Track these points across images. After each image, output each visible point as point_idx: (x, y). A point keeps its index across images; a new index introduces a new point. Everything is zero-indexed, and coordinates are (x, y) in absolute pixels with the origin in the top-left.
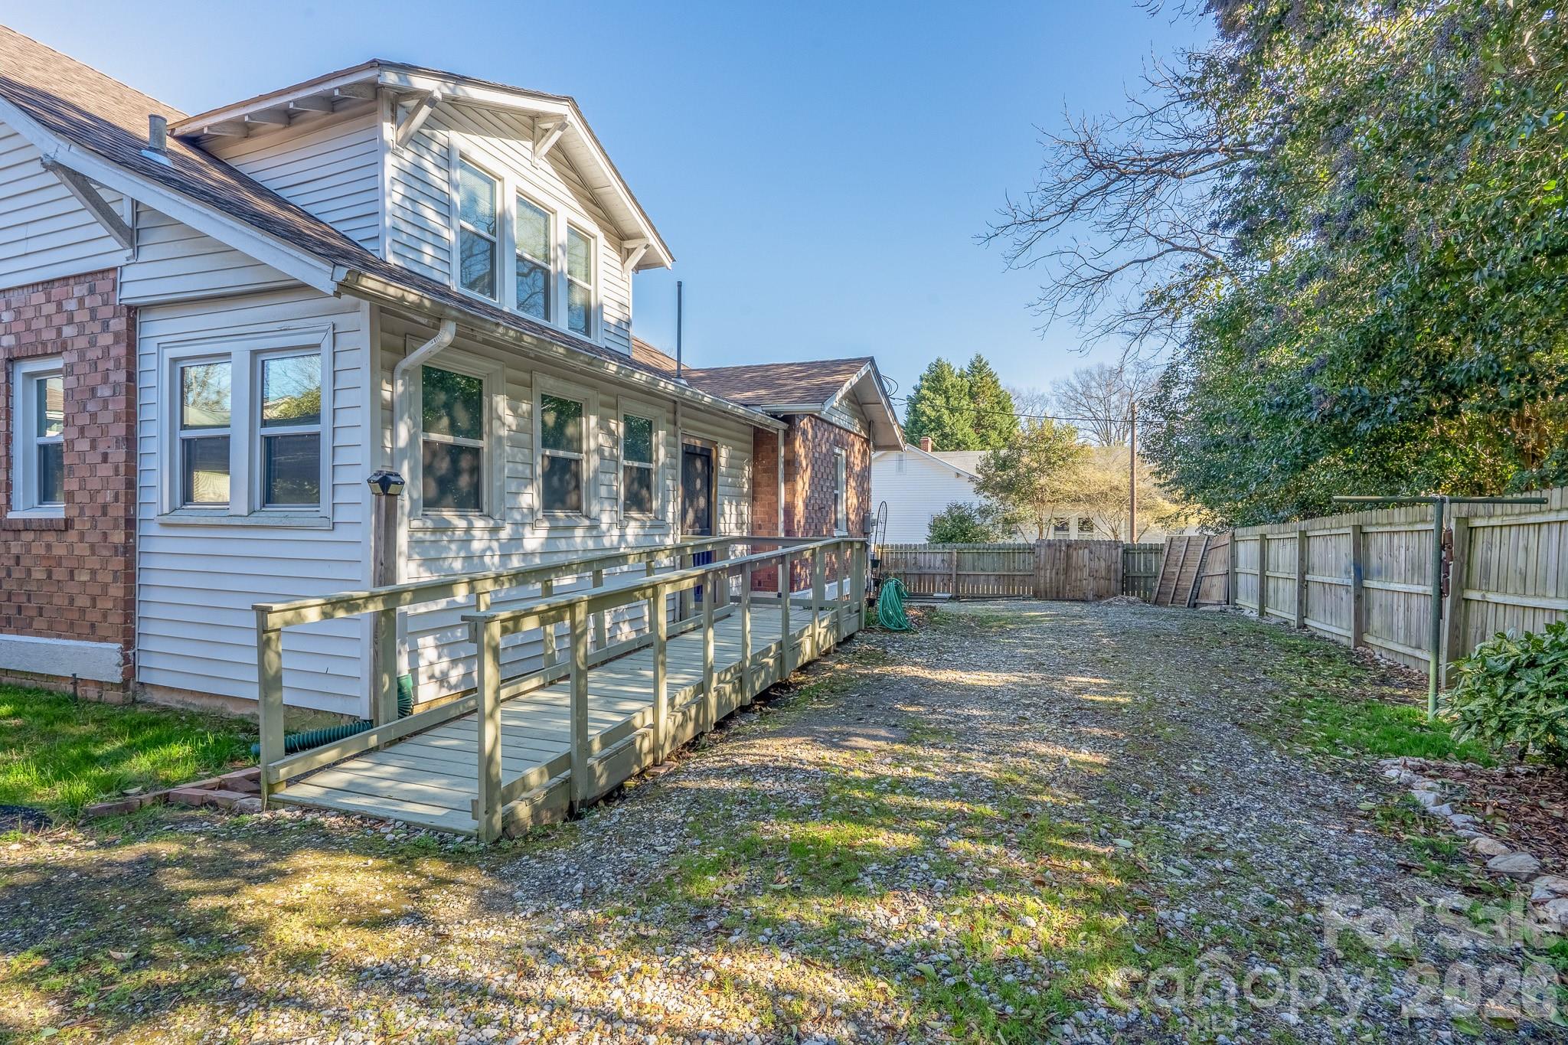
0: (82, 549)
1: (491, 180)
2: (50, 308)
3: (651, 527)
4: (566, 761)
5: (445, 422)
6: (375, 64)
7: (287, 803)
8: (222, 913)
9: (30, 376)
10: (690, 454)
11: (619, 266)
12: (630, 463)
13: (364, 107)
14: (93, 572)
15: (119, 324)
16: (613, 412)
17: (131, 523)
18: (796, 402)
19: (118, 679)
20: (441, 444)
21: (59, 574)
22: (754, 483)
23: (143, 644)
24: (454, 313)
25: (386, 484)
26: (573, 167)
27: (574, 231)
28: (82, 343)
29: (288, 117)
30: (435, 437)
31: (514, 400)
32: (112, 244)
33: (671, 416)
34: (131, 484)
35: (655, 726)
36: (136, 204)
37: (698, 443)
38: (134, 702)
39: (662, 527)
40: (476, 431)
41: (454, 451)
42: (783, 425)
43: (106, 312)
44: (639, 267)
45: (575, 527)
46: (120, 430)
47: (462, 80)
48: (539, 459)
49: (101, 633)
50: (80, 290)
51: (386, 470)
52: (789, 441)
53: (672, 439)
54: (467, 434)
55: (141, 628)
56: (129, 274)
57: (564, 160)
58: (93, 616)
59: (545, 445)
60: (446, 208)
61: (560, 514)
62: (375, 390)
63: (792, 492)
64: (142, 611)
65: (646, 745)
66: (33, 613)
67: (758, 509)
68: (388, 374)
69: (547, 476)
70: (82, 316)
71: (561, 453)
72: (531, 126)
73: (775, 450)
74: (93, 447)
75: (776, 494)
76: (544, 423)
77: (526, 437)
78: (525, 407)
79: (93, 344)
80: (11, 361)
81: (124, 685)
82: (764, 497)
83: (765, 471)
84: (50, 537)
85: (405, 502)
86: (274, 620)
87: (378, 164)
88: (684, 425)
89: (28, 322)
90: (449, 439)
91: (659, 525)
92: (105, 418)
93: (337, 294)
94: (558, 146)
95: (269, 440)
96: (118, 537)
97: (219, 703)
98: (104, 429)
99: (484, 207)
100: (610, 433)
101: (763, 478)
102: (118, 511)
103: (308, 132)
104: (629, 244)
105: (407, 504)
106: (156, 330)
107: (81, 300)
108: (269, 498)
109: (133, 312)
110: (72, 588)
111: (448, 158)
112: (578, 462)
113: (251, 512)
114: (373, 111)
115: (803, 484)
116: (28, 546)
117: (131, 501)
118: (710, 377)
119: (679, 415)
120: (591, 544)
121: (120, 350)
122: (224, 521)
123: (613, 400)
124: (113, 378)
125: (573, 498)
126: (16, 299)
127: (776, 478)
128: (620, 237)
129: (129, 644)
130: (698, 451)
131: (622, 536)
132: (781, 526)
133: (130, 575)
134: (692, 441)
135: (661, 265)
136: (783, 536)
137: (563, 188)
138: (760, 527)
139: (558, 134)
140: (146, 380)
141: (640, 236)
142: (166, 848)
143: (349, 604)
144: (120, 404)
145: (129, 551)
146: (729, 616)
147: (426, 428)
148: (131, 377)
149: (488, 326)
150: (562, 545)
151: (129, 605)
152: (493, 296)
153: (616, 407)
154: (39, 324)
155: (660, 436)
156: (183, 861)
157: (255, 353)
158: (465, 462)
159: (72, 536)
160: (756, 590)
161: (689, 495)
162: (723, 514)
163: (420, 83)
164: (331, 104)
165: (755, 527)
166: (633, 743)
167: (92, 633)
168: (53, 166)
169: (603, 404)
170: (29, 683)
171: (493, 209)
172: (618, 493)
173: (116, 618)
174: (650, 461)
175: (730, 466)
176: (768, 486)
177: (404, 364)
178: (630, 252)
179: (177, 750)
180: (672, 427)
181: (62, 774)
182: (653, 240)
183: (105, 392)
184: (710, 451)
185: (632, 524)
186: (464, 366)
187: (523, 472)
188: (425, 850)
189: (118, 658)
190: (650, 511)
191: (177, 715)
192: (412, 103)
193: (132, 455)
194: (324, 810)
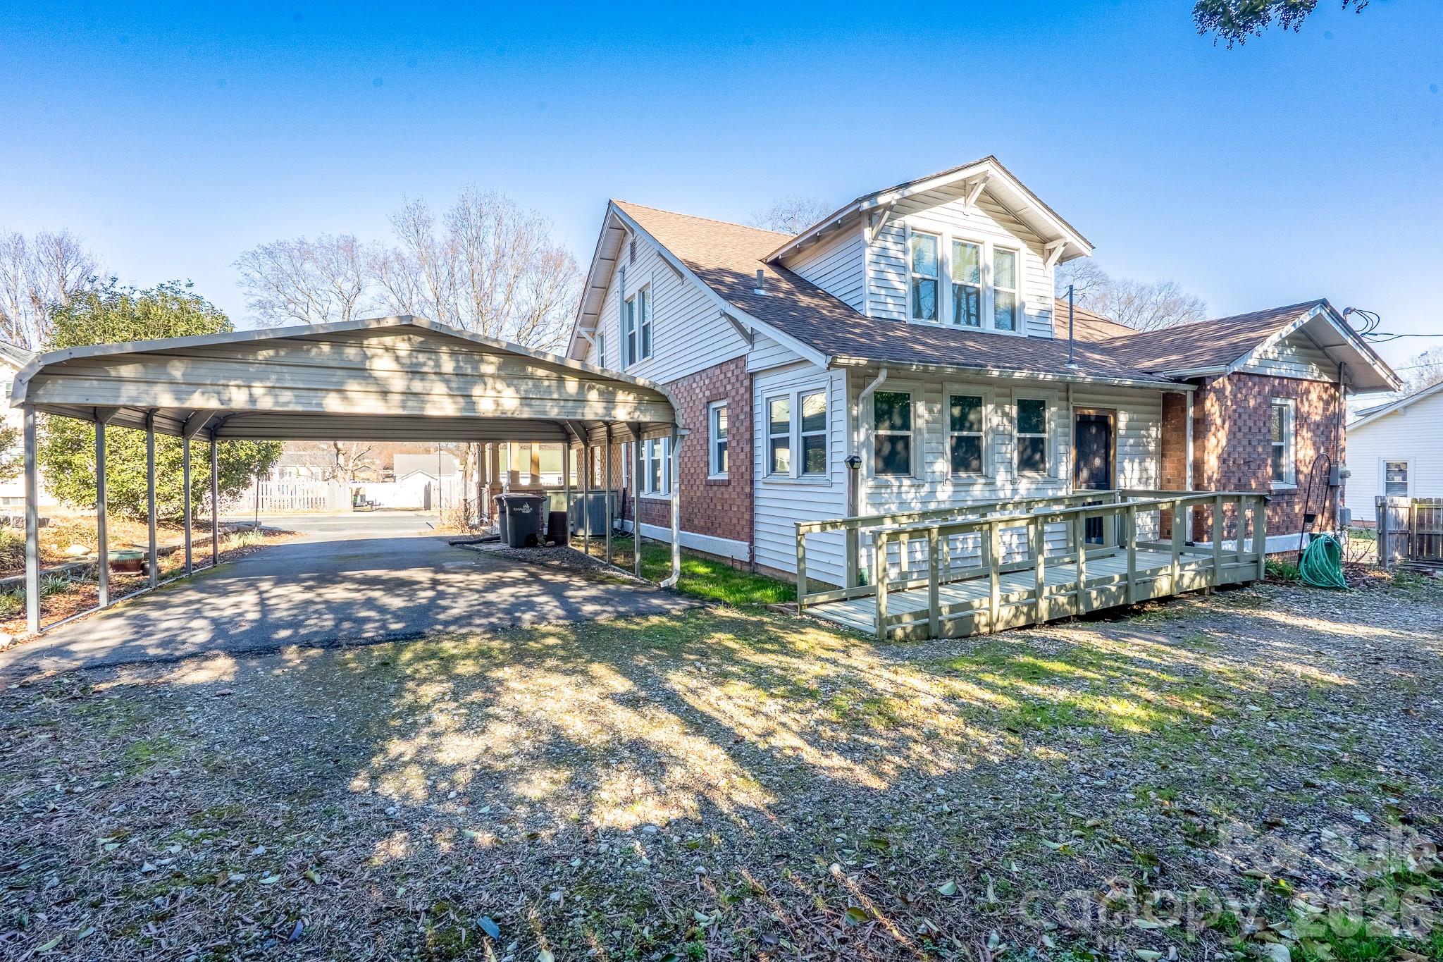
0: (734, 495)
1: (933, 236)
2: (722, 377)
3: (1044, 483)
4: (925, 614)
5: (887, 424)
6: (858, 201)
7: (807, 614)
8: (782, 637)
9: (715, 409)
10: (1083, 424)
11: (1043, 267)
12: (1023, 435)
13: (854, 223)
14: (738, 507)
15: (747, 383)
16: (1008, 399)
17: (752, 482)
18: (1200, 366)
19: (748, 560)
20: (886, 436)
21: (726, 507)
22: (1164, 443)
23: (758, 544)
24: (885, 364)
25: (853, 462)
26: (998, 202)
27: (1001, 251)
28: (733, 393)
29: (817, 239)
30: (882, 432)
31: (929, 402)
32: (743, 343)
33: (1064, 394)
34: (752, 463)
35: (990, 609)
36: (753, 329)
37: (1092, 412)
38: (754, 573)
39: (1055, 483)
40: (906, 426)
41: (893, 439)
42: (1190, 388)
43: (742, 377)
44: (1062, 260)
45: (973, 484)
46: (747, 436)
47: (908, 185)
48: (949, 440)
49: (742, 537)
50: (732, 367)
51: (855, 455)
52: (1199, 399)
53: (1064, 412)
54: (900, 429)
55: (757, 535)
56: (750, 358)
57: (992, 202)
58: (738, 528)
59: (953, 429)
60: (901, 268)
61: (963, 475)
62: (849, 411)
63: (1201, 448)
64: (757, 527)
65: (984, 620)
66: (717, 526)
67: (1168, 464)
68: (855, 401)
69: (954, 450)
70: (733, 380)
71: (965, 433)
72: (964, 188)
73: (1184, 410)
74: (738, 444)
75: (1185, 450)
76: (952, 415)
77: (938, 426)
78: (937, 407)
79: (737, 393)
80: (708, 403)
81: (750, 563)
82: (1173, 455)
83: (1175, 430)
84: (723, 489)
85: (863, 470)
86: (802, 530)
87: (861, 256)
88: (1075, 400)
89: (714, 383)
90: (889, 433)
91: (1053, 480)
92: (742, 429)
93: (828, 369)
94: (985, 191)
95: (805, 439)
96: (747, 489)
97: (786, 575)
98: (742, 435)
99: (929, 258)
100: (1005, 414)
101: (1172, 436)
102: (747, 477)
103: (827, 243)
104: (1049, 246)
105: (865, 473)
106: (761, 383)
107: (733, 371)
108: (806, 470)
109: (752, 375)
110: (731, 514)
111: (902, 235)
112: (979, 438)
113: (798, 477)
114: (859, 223)
115: (1217, 441)
116: (715, 493)
117: (752, 472)
118: (1133, 344)
119: (1071, 392)
120: (987, 494)
121: (747, 396)
122: (787, 482)
123: (1008, 391)
124: (745, 410)
125: (975, 464)
126: (710, 372)
127: (1185, 436)
128: (1042, 243)
129: (752, 543)
130: (1093, 419)
131: (1015, 491)
132: (1189, 480)
133: (751, 509)
134: (1086, 412)
135: (1081, 254)
136: (1191, 490)
137: (991, 221)
138: (1169, 481)
139: (982, 186)
140: (757, 410)
141: (1058, 237)
142: (766, 619)
143: (834, 525)
144: (747, 423)
145: (751, 496)
146: (1113, 556)
147: (877, 428)
148: (751, 409)
149: (905, 367)
150: (962, 496)
151: (752, 523)
152: (936, 319)
153: (1010, 396)
154: (718, 384)
155: (1051, 412)
156: (772, 623)
157: (799, 393)
158: (900, 446)
159: (731, 489)
160: (1165, 538)
161: (1083, 457)
162: (1123, 471)
163: (882, 200)
164: (836, 226)
165: (1164, 480)
166: (972, 616)
167: (737, 537)
168: (725, 315)
169: (998, 395)
170: (716, 560)
171: (936, 258)
172: (1012, 459)
173: (747, 530)
174: (1044, 431)
175: (1128, 428)
176: (1178, 443)
177: (863, 395)
178: (1051, 251)
179: (769, 592)
180: (1064, 403)
181: (732, 593)
182: (1070, 237)
183: (742, 417)
184: (1106, 418)
185: (1024, 481)
186: (898, 387)
187: (937, 448)
188: (854, 636)
189: (747, 549)
190: (1044, 470)
191: (770, 579)
192: (881, 211)
193: (752, 448)
194: (819, 618)
